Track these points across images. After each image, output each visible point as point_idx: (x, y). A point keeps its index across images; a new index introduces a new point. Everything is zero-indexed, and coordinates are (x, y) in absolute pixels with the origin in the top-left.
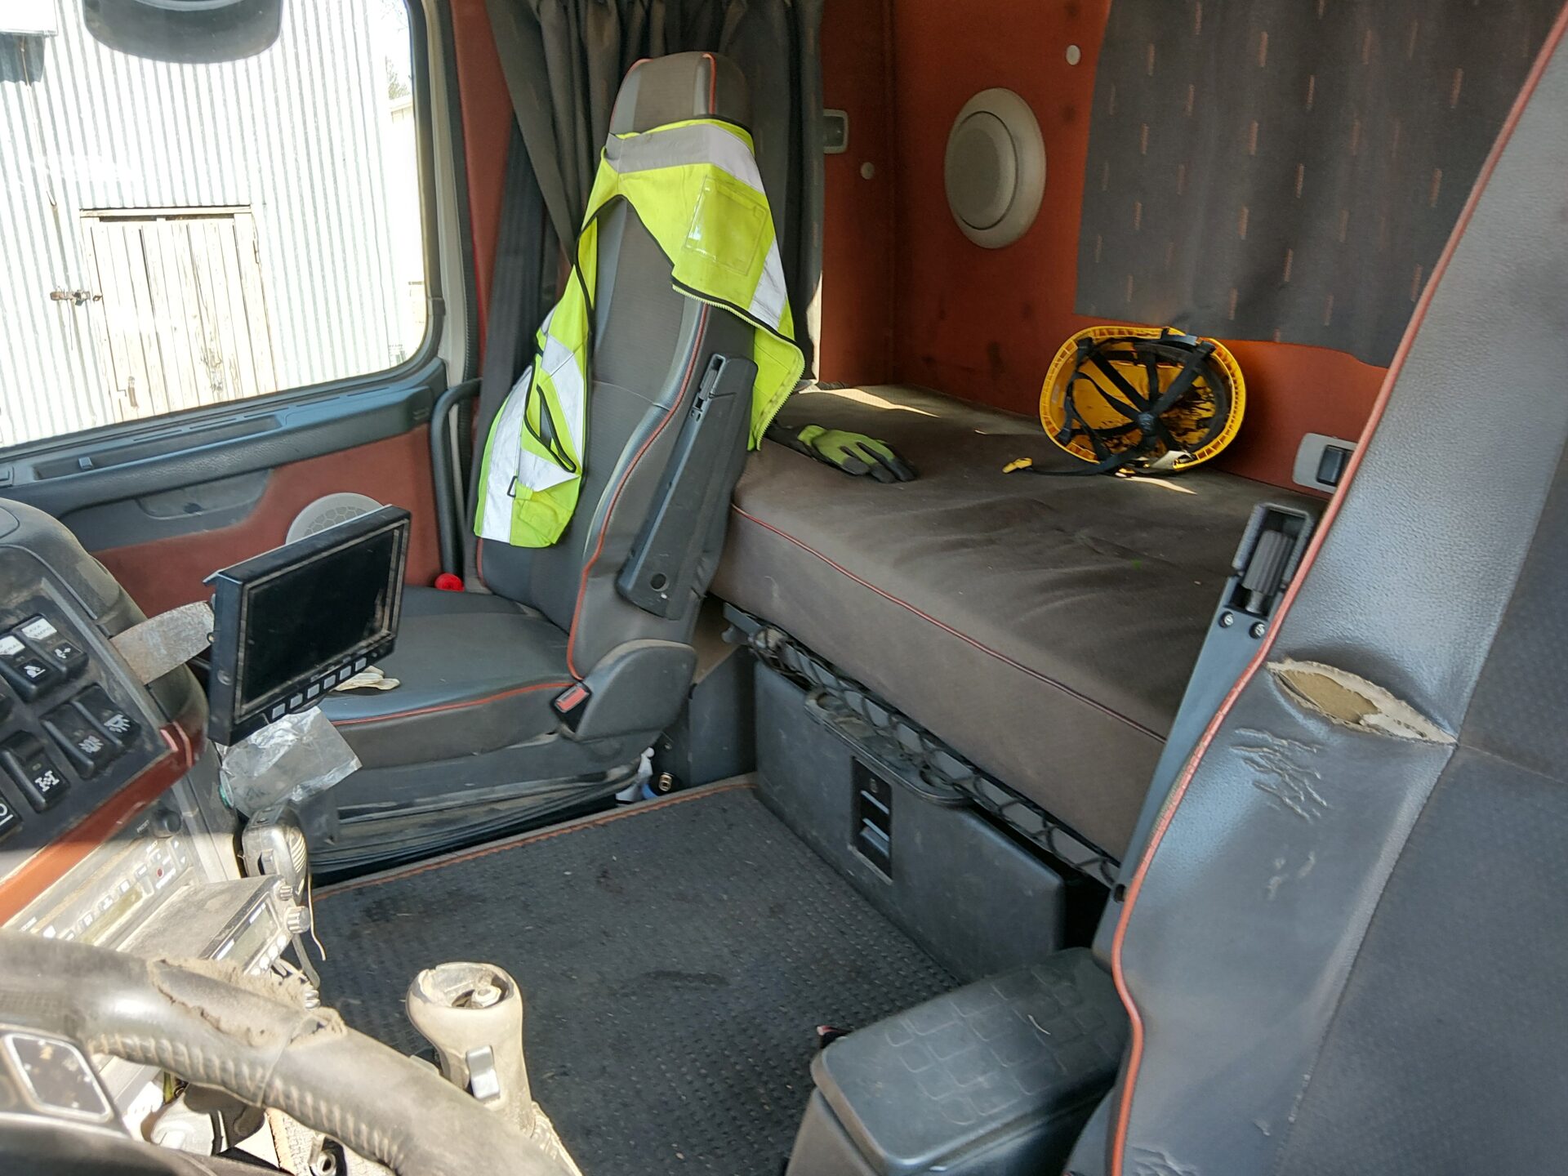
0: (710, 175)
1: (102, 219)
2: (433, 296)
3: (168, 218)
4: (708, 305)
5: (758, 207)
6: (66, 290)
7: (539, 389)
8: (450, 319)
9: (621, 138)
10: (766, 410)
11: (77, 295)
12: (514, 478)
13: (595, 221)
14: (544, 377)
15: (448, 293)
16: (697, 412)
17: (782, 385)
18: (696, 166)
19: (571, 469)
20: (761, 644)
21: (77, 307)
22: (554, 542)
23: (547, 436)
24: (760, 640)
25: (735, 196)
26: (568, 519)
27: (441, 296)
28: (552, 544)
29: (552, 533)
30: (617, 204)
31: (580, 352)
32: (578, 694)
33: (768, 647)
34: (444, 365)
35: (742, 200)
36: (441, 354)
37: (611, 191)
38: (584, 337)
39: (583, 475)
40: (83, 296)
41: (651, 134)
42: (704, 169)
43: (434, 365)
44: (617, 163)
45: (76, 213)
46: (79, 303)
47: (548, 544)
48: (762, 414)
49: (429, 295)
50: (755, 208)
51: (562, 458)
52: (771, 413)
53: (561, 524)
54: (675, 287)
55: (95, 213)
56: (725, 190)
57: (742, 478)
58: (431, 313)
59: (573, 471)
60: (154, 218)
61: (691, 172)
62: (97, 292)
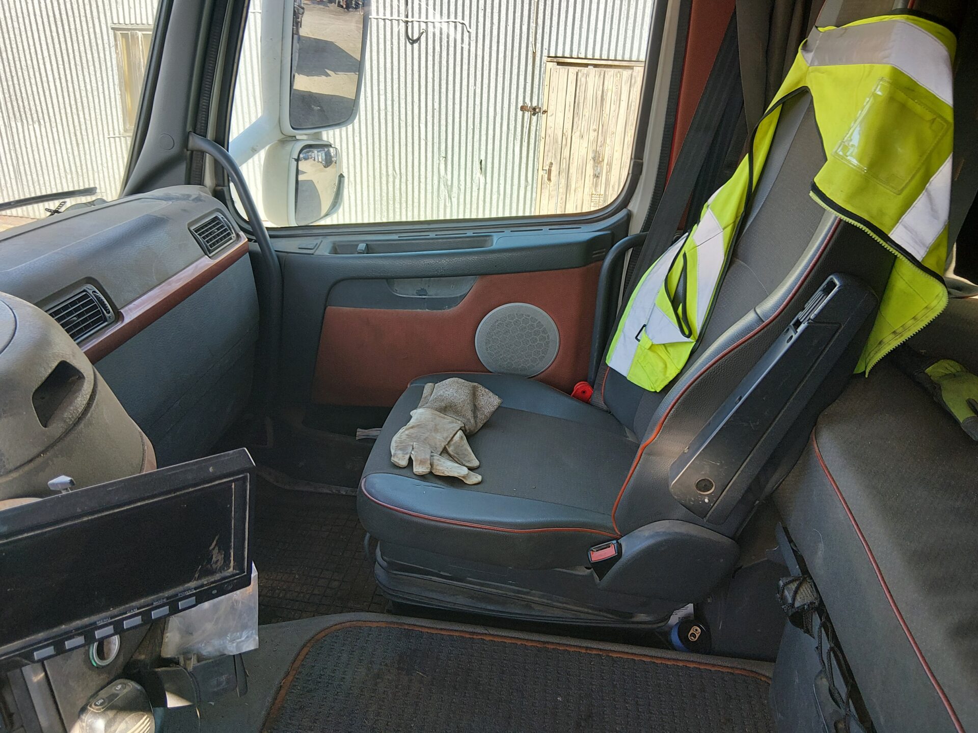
0: (887, 78)
1: (559, 64)
2: (635, 158)
3: (595, 66)
4: (841, 220)
5: (938, 119)
6: (529, 105)
7: (685, 255)
8: (643, 181)
9: (822, 31)
10: (886, 340)
11: (534, 109)
12: (645, 326)
13: (779, 108)
14: (692, 247)
15: (647, 158)
16: (791, 333)
17: (914, 318)
18: (877, 66)
19: (687, 332)
20: (788, 595)
21: (533, 117)
22: (658, 391)
23: (678, 300)
24: (789, 590)
25: (911, 103)
26: (675, 375)
27: (642, 159)
28: (656, 392)
29: (658, 384)
30: (802, 94)
31: (729, 229)
32: (610, 552)
33: (793, 605)
34: (629, 216)
35: (918, 109)
36: (630, 207)
37: (798, 83)
38: (737, 217)
39: (697, 341)
40: (537, 110)
41: (846, 29)
42: (883, 70)
43: (622, 214)
44: (810, 56)
45: (545, 59)
46: (534, 114)
47: (653, 390)
48: (880, 343)
49: (633, 157)
50: (933, 120)
51: (683, 321)
52: (891, 344)
53: (667, 378)
54: (812, 194)
55: (555, 60)
56: (901, 96)
57: (834, 405)
58: (630, 172)
59: (688, 337)
60: (586, 65)
61: (870, 72)
62: (545, 108)
